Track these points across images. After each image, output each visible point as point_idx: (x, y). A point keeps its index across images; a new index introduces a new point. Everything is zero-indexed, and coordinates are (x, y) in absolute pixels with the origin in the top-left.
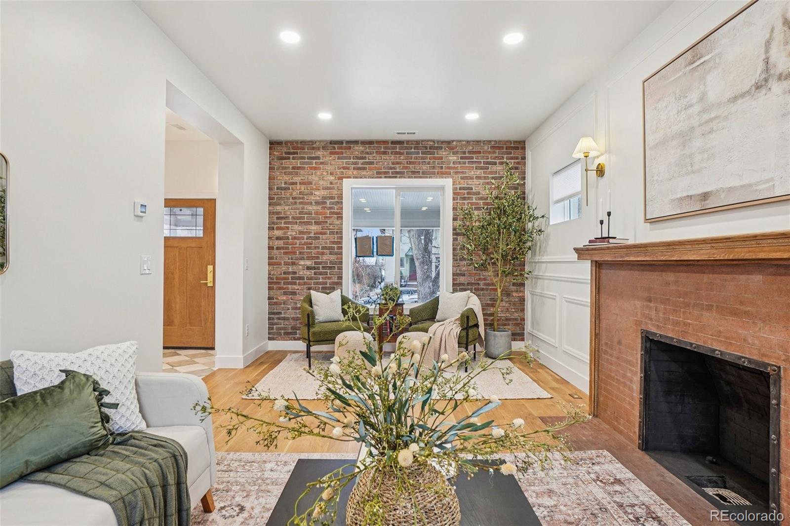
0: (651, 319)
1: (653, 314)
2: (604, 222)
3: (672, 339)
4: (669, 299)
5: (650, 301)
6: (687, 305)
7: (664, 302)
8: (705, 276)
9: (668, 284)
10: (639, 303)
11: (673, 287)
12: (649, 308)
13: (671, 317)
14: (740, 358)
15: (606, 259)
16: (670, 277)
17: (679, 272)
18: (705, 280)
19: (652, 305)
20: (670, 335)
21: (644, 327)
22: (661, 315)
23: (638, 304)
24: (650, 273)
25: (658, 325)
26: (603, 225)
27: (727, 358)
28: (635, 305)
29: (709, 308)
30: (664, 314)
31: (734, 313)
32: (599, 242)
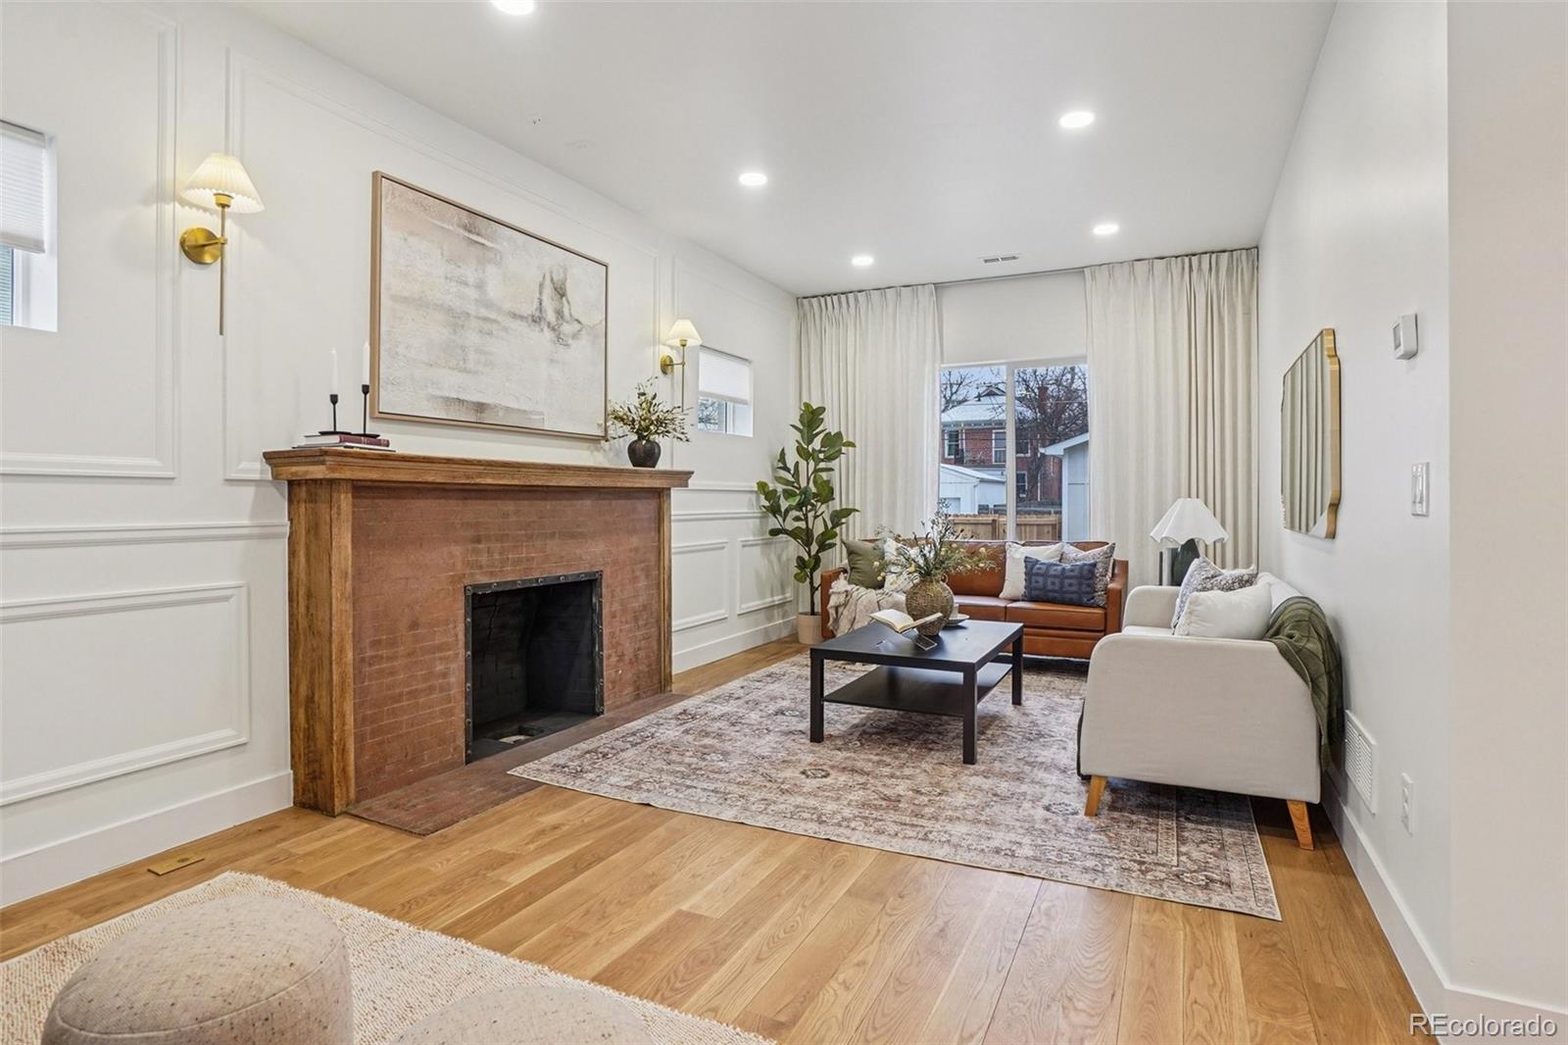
0: (481, 567)
1: (484, 559)
2: (339, 398)
3: (514, 582)
4: (507, 535)
5: (479, 541)
6: (530, 538)
7: (501, 538)
8: (548, 502)
9: (506, 515)
10: (459, 548)
11: (513, 519)
12: (476, 551)
13: (510, 556)
14: (579, 575)
15: (430, 479)
16: (509, 506)
17: (519, 500)
18: (548, 507)
19: (481, 546)
20: (509, 579)
21: (467, 582)
22: (497, 556)
23: (457, 550)
24: (479, 502)
25: (492, 572)
26: (337, 405)
27: (570, 580)
28: (450, 553)
29: (553, 535)
30: (501, 554)
31: (573, 536)
32: (368, 444)
